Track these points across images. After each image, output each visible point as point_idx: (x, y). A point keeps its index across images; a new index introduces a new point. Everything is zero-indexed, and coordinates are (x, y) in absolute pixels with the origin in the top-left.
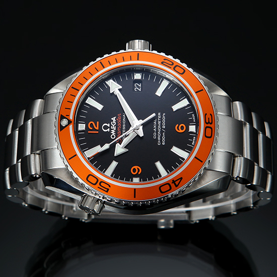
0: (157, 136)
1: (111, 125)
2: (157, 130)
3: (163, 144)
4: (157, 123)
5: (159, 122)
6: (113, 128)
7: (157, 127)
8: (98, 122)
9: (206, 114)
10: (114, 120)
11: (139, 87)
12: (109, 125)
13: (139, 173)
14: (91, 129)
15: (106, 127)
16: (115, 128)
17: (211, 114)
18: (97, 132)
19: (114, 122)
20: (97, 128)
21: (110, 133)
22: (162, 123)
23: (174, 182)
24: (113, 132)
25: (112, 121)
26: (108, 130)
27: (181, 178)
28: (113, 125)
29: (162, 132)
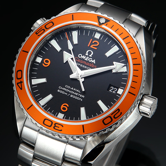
0: (67, 88)
1: (90, 57)
2: (72, 90)
3: (59, 91)
4: (77, 92)
5: (77, 94)
6: (87, 58)
7: (74, 91)
8: (96, 49)
9: (63, 126)
10: (93, 61)
11: (113, 91)
12: (90, 56)
13: (43, 64)
14: (93, 42)
15: (90, 53)
16: (86, 60)
17: (61, 130)
18: (89, 46)
19: (91, 61)
20: (91, 46)
21: (84, 54)
22: (76, 96)
23: (21, 82)
24: (84, 57)
25: (93, 60)
26: (87, 54)
27: (21, 89)
28: (89, 59)
29: (68, 93)
